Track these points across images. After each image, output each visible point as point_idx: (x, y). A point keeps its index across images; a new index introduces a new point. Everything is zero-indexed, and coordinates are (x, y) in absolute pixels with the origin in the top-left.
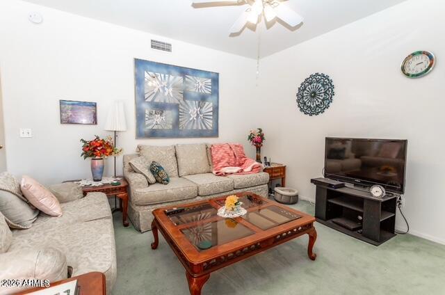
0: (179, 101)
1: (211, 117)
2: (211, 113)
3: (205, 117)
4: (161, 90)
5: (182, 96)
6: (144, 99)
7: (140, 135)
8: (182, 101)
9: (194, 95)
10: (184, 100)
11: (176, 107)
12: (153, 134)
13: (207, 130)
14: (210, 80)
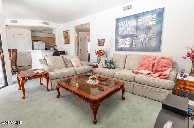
0: (134, 32)
1: (155, 39)
2: (155, 36)
3: (150, 39)
4: (125, 29)
5: (135, 29)
6: (119, 35)
7: (117, 50)
8: (135, 33)
9: (142, 27)
10: (136, 32)
11: (132, 36)
12: (121, 49)
13: (151, 47)
14: (155, 15)
